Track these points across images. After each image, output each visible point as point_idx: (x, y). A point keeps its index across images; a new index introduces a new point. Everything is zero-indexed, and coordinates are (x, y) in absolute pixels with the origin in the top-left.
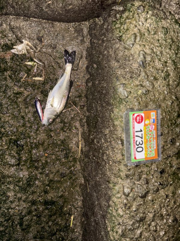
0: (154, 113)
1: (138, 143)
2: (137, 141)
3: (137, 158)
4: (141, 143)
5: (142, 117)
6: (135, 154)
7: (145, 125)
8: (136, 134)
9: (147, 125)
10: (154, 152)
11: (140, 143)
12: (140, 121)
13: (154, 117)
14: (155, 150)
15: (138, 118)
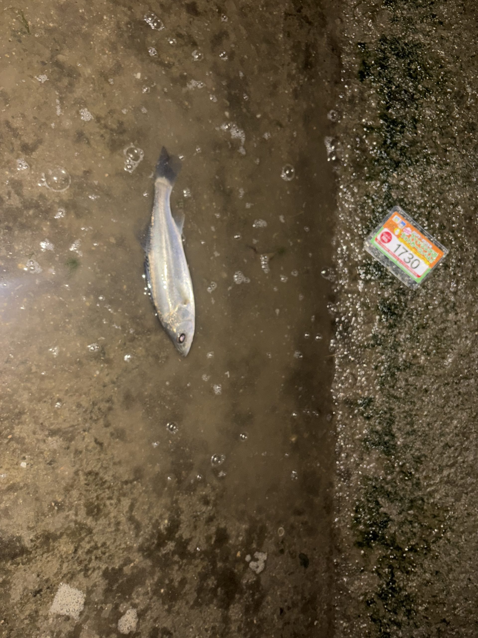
0: (396, 216)
1: (407, 260)
2: (404, 259)
3: (420, 274)
4: (411, 257)
5: (387, 233)
6: (415, 273)
7: (398, 236)
8: (397, 254)
9: (401, 234)
10: (433, 252)
11: (410, 259)
12: (389, 238)
13: (400, 220)
14: (432, 248)
15: (384, 238)
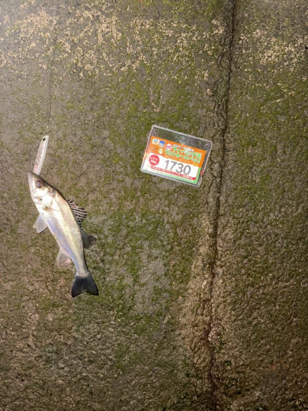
0: (154, 140)
2: (177, 170)
5: (153, 156)
6: (190, 178)
7: (163, 155)
8: (169, 169)
9: (164, 152)
10: (197, 154)
11: (181, 168)
12: (156, 159)
13: (159, 141)
14: (195, 151)
